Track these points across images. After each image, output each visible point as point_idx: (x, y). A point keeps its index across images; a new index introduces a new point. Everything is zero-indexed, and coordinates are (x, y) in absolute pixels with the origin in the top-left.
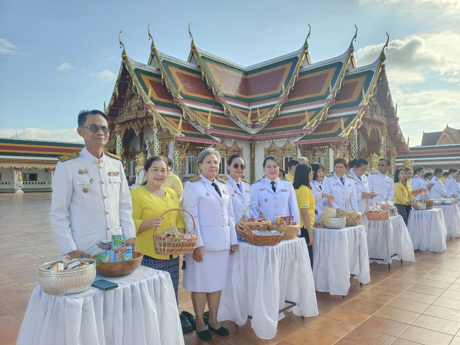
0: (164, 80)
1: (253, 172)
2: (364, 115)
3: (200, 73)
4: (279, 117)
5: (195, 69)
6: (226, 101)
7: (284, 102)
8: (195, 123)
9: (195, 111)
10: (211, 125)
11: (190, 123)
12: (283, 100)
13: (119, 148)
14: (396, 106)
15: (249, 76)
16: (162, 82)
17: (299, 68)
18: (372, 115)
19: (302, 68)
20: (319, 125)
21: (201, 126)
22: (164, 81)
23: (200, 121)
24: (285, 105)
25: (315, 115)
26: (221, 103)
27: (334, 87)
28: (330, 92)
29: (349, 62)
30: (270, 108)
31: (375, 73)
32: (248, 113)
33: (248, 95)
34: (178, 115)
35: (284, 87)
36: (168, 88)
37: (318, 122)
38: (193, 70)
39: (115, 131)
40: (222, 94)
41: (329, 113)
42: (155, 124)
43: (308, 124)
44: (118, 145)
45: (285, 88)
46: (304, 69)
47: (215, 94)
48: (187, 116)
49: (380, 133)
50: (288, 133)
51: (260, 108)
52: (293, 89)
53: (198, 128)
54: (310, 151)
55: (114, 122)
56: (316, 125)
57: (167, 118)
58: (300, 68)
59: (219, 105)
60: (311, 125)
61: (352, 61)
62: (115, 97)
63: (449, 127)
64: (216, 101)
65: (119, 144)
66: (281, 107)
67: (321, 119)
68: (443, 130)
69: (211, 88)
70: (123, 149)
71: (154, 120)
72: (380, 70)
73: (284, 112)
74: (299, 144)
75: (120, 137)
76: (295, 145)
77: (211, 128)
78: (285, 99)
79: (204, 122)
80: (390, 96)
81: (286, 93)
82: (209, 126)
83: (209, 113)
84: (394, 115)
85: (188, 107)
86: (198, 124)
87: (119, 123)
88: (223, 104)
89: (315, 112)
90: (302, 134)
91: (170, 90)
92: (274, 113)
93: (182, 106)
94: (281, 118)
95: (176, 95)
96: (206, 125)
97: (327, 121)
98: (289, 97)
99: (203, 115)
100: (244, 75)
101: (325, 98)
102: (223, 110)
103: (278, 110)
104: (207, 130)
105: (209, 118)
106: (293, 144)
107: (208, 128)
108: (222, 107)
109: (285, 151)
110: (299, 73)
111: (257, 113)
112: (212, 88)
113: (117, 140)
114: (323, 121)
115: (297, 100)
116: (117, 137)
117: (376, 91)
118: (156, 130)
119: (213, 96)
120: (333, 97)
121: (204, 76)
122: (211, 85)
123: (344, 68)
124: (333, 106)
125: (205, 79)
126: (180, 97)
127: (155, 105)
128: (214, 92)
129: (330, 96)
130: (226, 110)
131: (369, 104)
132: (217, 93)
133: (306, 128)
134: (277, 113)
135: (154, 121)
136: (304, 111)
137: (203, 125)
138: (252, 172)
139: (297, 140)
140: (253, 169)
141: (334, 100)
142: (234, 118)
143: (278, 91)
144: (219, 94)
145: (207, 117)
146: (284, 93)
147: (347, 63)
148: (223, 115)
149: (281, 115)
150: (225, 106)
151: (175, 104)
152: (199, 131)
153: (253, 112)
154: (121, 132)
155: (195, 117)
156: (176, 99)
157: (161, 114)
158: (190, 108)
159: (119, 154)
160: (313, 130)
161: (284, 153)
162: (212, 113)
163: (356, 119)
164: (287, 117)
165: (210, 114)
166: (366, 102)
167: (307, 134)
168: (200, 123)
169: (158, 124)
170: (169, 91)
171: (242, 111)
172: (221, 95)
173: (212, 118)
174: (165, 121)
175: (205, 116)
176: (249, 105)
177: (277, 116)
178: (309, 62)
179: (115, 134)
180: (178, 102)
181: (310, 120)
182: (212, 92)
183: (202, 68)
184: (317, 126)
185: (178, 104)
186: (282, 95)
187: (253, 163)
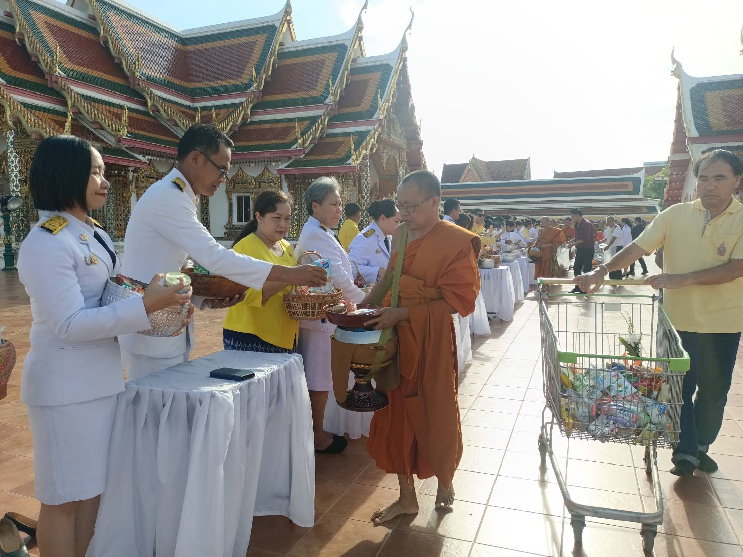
0: (22, 35)
1: (207, 218)
2: (380, 134)
3: (95, 31)
4: (249, 126)
5: (85, 22)
6: (151, 89)
7: (255, 100)
8: (95, 126)
9: (92, 103)
10: (128, 132)
11: (84, 124)
12: (254, 97)
14: (420, 122)
15: (190, 48)
16: (17, 40)
17: (278, 45)
18: (389, 134)
19: (283, 45)
20: (315, 144)
21: (107, 131)
22: (21, 37)
23: (105, 122)
24: (258, 106)
25: (309, 127)
26: (141, 92)
27: (336, 83)
28: (331, 91)
29: (356, 47)
30: (232, 109)
31: (394, 70)
32: (195, 116)
33: (188, 82)
34: (57, 107)
35: (254, 74)
36: (32, 53)
37: (313, 139)
38: (81, 22)
40: (142, 75)
41: (329, 126)
42: (10, 123)
43: (300, 141)
45: (257, 77)
46: (287, 48)
47: (129, 74)
48: (77, 111)
49: (398, 162)
50: (267, 153)
51: (218, 107)
52: (269, 79)
53: (102, 135)
54: (302, 186)
56: (310, 143)
57: (34, 111)
58: (280, 45)
59: (136, 95)
60: (304, 143)
61: (360, 44)
63: (476, 157)
64: (132, 87)
66: (251, 109)
67: (318, 136)
68: (468, 162)
69: (119, 62)
71: (8, 113)
72: (401, 65)
73: (257, 118)
74: (286, 173)
76: (278, 176)
77: (128, 136)
78: (257, 95)
79: (114, 126)
80: (413, 107)
81: (259, 86)
82: (124, 132)
83: (124, 109)
84: (417, 136)
85: (78, 94)
86: (102, 128)
88: (145, 94)
89: (308, 122)
90: (290, 158)
91: (37, 57)
92: (240, 118)
93: (65, 90)
94: (253, 127)
95: (51, 69)
96: (119, 131)
97: (326, 139)
98: (265, 92)
99: (110, 112)
100: (180, 45)
101: (322, 101)
102: (145, 104)
103: (245, 115)
104: (121, 139)
105: (125, 117)
106: (275, 173)
107: (123, 137)
108: (144, 98)
109: (261, 184)
110: (278, 54)
111: (211, 115)
112: (121, 62)
114: (321, 138)
115: (278, 99)
117: (395, 98)
118: (11, 134)
119: (124, 76)
120: (334, 101)
121: (104, 37)
122: (121, 56)
123: (350, 56)
124: (334, 116)
125: (106, 42)
126: (59, 74)
127: (7, 84)
128: (125, 69)
129: (329, 100)
130: (152, 106)
131: (385, 118)
132: (133, 73)
133: (297, 148)
134: (245, 118)
135: (8, 117)
136: (292, 120)
137: (112, 130)
138: (203, 218)
139: (282, 166)
140: (206, 213)
141: (335, 106)
142: (169, 120)
143: (244, 81)
144: (136, 74)
145: (119, 117)
146: (255, 85)
147: (354, 47)
148: (146, 113)
149: (252, 123)
150: (151, 98)
151: (50, 86)
152: (106, 143)
153: (206, 113)
155: (95, 115)
156: (51, 75)
157: (22, 103)
158: (82, 95)
160: (307, 151)
161: (259, 187)
162: (130, 109)
163: (371, 139)
164: (268, 126)
165: (127, 110)
166: (383, 113)
167: (297, 158)
168: (105, 126)
169: (17, 122)
170: (33, 59)
171: (182, 109)
172: (141, 77)
173: (129, 117)
174: (33, 118)
175: (113, 114)
176: (193, 101)
177: (244, 123)
178: (294, 36)
180: (57, 82)
181: (303, 134)
182: (122, 69)
183: (99, 21)
184: (312, 145)
185: (55, 86)
186: (251, 89)
187: (206, 203)
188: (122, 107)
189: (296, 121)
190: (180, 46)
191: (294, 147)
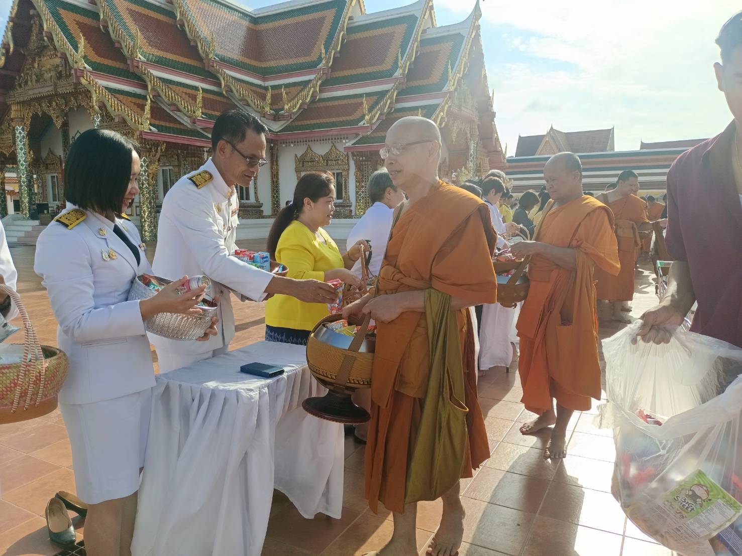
0: (106, 22)
1: (277, 197)
2: (450, 107)
3: (172, 15)
4: (318, 104)
5: (163, 6)
6: (225, 70)
7: (324, 77)
8: (173, 108)
9: (170, 86)
10: (202, 113)
11: (163, 106)
12: (323, 74)
13: (21, 149)
14: (493, 93)
15: (262, 27)
16: (101, 27)
17: (346, 20)
18: (459, 107)
19: (352, 20)
20: (383, 120)
21: (184, 113)
22: (105, 25)
23: (182, 104)
24: (327, 83)
25: (377, 103)
26: (215, 73)
27: (405, 56)
28: (400, 65)
29: (426, 17)
30: (302, 87)
31: (465, 38)
32: (265, 95)
33: (260, 61)
34: (138, 91)
35: (323, 51)
36: (116, 39)
37: (381, 114)
38: (159, 7)
39: (12, 117)
40: (216, 56)
41: (397, 101)
42: (96, 108)
43: (367, 117)
44: (20, 145)
45: (326, 53)
46: (356, 22)
47: (203, 55)
48: (156, 94)
49: (469, 135)
50: (335, 131)
51: (287, 86)
52: (338, 55)
53: (178, 116)
54: (369, 163)
55: (7, 100)
56: (378, 120)
57: (118, 96)
58: (349, 20)
59: (211, 76)
60: (371, 119)
61: (430, 13)
62: (8, 50)
63: (554, 128)
64: (206, 69)
65: (21, 142)
66: (320, 86)
67: (385, 111)
68: (545, 133)
69: (195, 45)
70: (31, 152)
71: (95, 98)
72: (474, 34)
73: (326, 95)
74: (353, 150)
75: (23, 129)
76: (345, 153)
77: (202, 117)
78: (326, 72)
79: (189, 107)
80: (485, 76)
81: (328, 62)
82: (199, 113)
83: (199, 90)
84: (490, 107)
85: (157, 77)
86: (179, 110)
87: (19, 103)
88: (219, 75)
89: (375, 98)
90: (357, 135)
91: (119, 42)
92: (310, 96)
93: (145, 74)
94: (322, 105)
95: (132, 54)
96: (194, 112)
97: (394, 114)
98: (333, 68)
99: (186, 93)
100: (252, 24)
101: (391, 75)
102: (219, 85)
103: (314, 92)
104: (196, 120)
105: (199, 98)
106: (342, 150)
107: (198, 118)
108: (218, 79)
109: (329, 161)
110: (347, 29)
111: (282, 94)
112: (197, 44)
113: (17, 135)
114: (389, 113)
115: (346, 75)
116: (17, 130)
117: (467, 69)
118: (98, 118)
119: (199, 58)
120: (403, 74)
121: (181, 20)
122: (196, 39)
123: (420, 27)
124: (403, 90)
125: (183, 25)
126: (140, 58)
127: (93, 70)
128: (201, 51)
129: (398, 73)
130: (226, 86)
131: (456, 90)
132: (207, 55)
133: (364, 124)
134: (313, 96)
135: (94, 101)
136: (361, 96)
137: (188, 111)
138: (274, 197)
139: (349, 144)
140: (277, 192)
141: (404, 78)
142: (241, 100)
143: (313, 57)
144: (211, 56)
145: (194, 98)
146: (324, 62)
147: (424, 17)
148: (220, 94)
149: (321, 100)
150: (224, 79)
151: (131, 70)
152: (180, 123)
153: (276, 92)
154: (24, 119)
155: (172, 97)
156: (132, 60)
157: (106, 88)
158: (160, 78)
159: (24, 161)
160: (374, 127)
161: (327, 165)
162: (204, 90)
163: (439, 112)
164: (336, 103)
165: (201, 92)
166: (453, 85)
167: (365, 134)
168: (182, 108)
169: (103, 106)
170: (117, 45)
171: (254, 88)
172: (215, 59)
173: (203, 98)
174: (116, 102)
175: (190, 95)
176: (264, 80)
177: (313, 101)
178: (363, 10)
179: (13, 124)
180: (138, 67)
181: (370, 110)
182: (197, 51)
183: (176, 5)
184: (380, 121)
185: (136, 70)
186: (320, 65)
187: (276, 182)
188: (196, 88)
189: (363, 97)
190: (252, 26)
191: (361, 123)
